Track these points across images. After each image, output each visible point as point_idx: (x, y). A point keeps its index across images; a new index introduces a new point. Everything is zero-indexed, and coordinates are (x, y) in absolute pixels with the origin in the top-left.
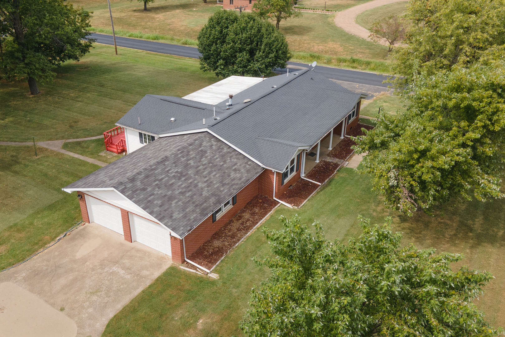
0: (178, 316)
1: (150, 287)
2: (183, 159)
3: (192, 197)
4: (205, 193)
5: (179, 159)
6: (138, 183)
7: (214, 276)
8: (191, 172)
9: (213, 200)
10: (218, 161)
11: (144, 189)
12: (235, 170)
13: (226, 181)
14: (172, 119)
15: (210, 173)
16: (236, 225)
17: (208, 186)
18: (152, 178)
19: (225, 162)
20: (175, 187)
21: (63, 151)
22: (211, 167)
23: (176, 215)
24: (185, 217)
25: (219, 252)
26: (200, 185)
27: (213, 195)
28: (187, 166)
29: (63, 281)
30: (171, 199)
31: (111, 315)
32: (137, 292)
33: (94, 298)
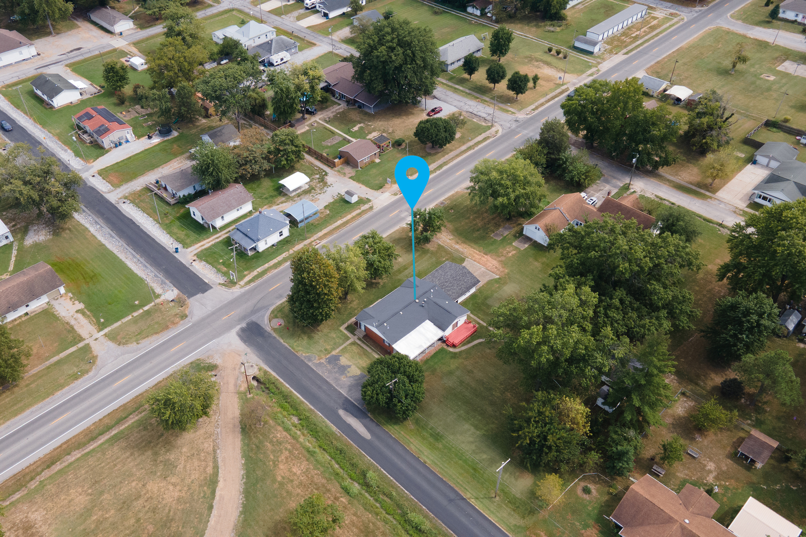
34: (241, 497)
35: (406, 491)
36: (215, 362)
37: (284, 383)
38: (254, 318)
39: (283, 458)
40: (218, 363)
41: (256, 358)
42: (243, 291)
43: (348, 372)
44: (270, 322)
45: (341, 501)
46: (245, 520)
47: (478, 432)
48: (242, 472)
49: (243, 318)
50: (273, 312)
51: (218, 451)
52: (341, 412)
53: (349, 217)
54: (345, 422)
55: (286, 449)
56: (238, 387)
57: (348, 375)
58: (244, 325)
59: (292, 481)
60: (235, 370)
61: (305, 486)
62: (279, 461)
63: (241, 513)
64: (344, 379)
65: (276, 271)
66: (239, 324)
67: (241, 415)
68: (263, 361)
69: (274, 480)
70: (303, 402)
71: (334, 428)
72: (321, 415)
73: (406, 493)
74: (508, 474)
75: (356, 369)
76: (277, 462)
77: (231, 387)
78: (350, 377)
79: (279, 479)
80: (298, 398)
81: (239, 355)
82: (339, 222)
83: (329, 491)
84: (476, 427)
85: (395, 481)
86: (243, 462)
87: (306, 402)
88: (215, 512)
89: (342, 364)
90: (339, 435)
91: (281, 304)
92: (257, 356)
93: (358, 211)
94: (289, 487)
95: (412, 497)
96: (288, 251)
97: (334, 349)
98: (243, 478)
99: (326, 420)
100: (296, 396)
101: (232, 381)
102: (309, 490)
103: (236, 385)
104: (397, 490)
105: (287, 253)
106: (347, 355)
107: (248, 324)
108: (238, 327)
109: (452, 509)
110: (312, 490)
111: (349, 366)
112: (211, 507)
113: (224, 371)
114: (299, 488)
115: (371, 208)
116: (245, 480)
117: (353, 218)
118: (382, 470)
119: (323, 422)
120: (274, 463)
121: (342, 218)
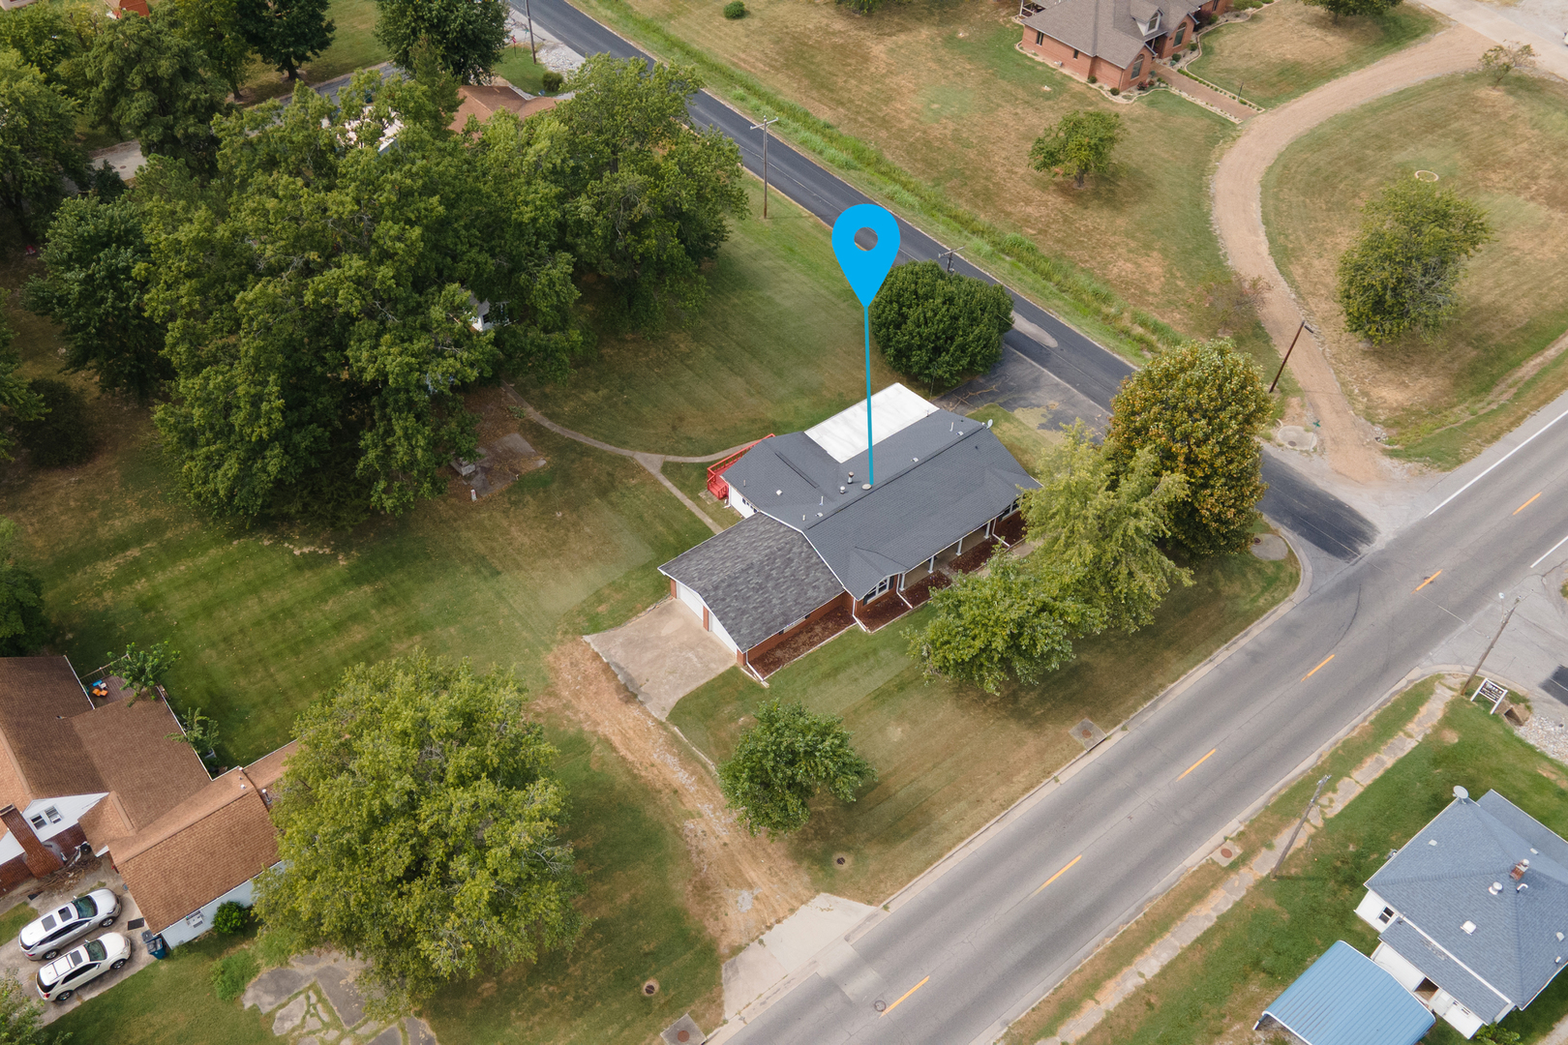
0: (727, 710)
1: (714, 680)
2: (767, 568)
3: (762, 613)
4: (776, 611)
5: (763, 567)
6: (720, 592)
7: (765, 685)
8: (770, 584)
9: (780, 619)
10: (801, 575)
11: (724, 600)
12: (814, 587)
13: (800, 601)
14: (779, 492)
15: (787, 588)
16: (804, 637)
17: (781, 604)
18: (733, 588)
19: (807, 575)
20: (751, 601)
21: (661, 478)
22: (792, 581)
23: (743, 631)
24: (750, 633)
25: (778, 662)
26: (774, 601)
27: (783, 614)
28: (768, 577)
29: (649, 655)
30: (744, 612)
31: (681, 696)
32: (703, 682)
33: (671, 678)
34: (1218, 232)
36: (1395, 461)
38: (1343, 569)
39: (1157, 282)
40: (1387, 460)
41: (1291, 464)
43: (1043, 415)
44: (1290, 552)
45: (1034, 229)
46: (1198, 205)
49: (1377, 569)
50: (1294, 580)
51: (1293, 296)
52: (1051, 342)
53: (1113, 997)
54: (1041, 326)
55: (1155, 295)
57: (1043, 410)
58: (1366, 550)
59: (1130, 252)
60: (1332, 440)
61: (1104, 246)
62: (1164, 277)
63: (1208, 213)
65: (1342, 733)
66: (1382, 552)
68: (1270, 457)
69: (1164, 251)
72: (1096, 344)
75: (1024, 421)
76: (1167, 276)
77: (1323, 403)
78: (1038, 406)
79: (1155, 255)
81: (1338, 473)
83: (1058, 241)
88: (1257, 216)
89: (1059, 435)
90: (1051, 310)
92: (1292, 469)
93: (1079, 1026)
94: (1132, 243)
99: (1083, 335)
101: (1327, 414)
102: (1094, 241)
103: (1315, 408)
106: (1050, 450)
107: (1353, 551)
108: (1378, 545)
110: (1089, 240)
111: (1042, 426)
112: (1266, 222)
113: (1361, 440)
114: (1114, 243)
119: (1087, 332)
120: (1172, 274)
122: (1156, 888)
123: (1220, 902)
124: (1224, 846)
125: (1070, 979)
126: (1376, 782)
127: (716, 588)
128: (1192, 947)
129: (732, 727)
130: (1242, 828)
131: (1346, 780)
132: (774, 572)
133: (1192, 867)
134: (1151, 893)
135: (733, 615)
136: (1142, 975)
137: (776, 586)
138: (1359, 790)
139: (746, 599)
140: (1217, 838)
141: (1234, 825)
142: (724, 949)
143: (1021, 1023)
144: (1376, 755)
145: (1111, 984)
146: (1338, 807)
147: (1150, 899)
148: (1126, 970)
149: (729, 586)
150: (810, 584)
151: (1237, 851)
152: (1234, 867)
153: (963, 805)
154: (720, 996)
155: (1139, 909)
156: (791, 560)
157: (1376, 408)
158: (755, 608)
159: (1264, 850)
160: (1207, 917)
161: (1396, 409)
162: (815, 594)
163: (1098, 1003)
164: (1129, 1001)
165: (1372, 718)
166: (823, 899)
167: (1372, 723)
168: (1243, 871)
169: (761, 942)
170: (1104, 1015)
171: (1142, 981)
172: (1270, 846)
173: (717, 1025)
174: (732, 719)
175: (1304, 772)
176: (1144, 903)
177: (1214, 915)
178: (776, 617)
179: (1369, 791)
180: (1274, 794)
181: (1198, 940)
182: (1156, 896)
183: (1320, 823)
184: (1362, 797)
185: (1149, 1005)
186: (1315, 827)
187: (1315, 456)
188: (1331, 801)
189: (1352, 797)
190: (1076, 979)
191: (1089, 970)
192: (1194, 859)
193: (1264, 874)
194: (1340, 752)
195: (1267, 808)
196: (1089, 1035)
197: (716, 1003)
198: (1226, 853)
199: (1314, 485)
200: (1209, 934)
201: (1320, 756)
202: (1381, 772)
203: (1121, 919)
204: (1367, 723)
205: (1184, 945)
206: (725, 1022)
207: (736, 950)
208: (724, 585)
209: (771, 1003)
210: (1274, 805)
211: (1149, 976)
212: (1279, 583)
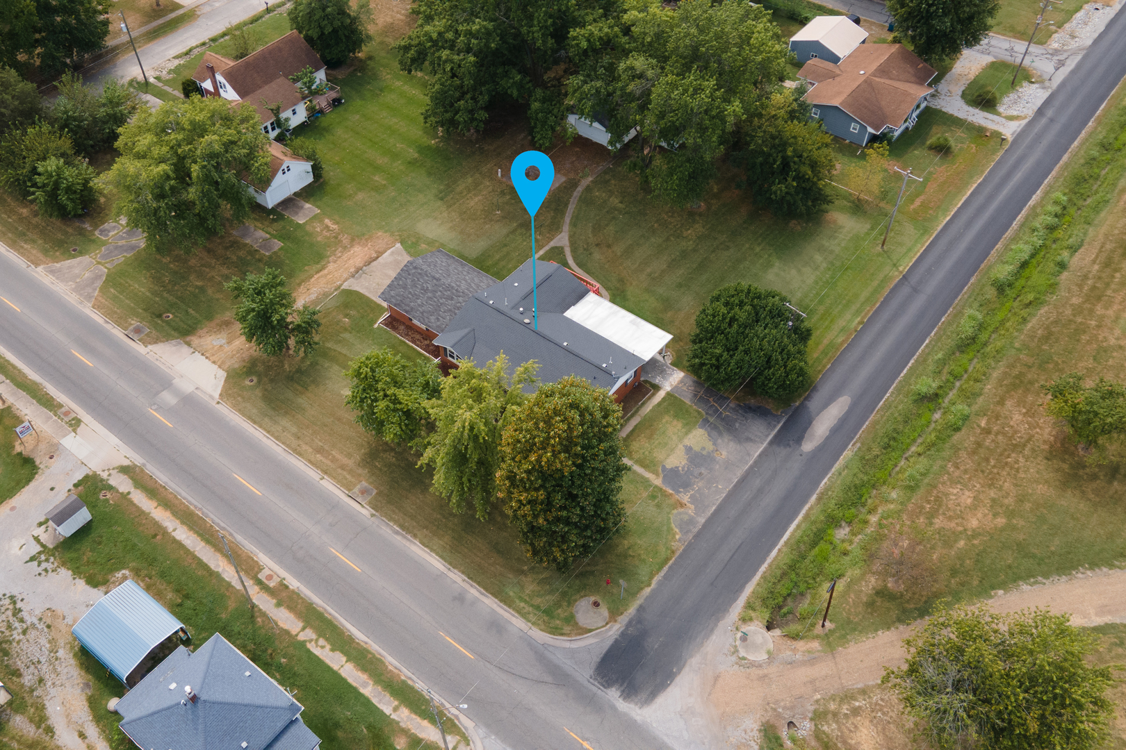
0: (353, 312)
1: (375, 302)
3: (408, 298)
6: (414, 271)
7: (375, 326)
9: (408, 308)
10: (444, 309)
12: (438, 319)
14: (516, 284)
17: (419, 305)
18: (419, 276)
19: (445, 312)
20: (414, 289)
21: (548, 248)
22: (437, 305)
24: (392, 296)
26: (419, 301)
27: (412, 308)
28: (434, 292)
31: (361, 291)
35: (927, 341)
36: (756, 734)
37: (769, 560)
38: (584, 674)
39: (953, 525)
40: (756, 726)
41: (714, 637)
42: (482, 731)
43: (704, 448)
44: (590, 631)
47: (777, 264)
48: (1025, 587)
49: (589, 701)
50: (555, 631)
52: (808, 446)
53: (160, 515)
54: (827, 438)
55: (930, 525)
56: (817, 655)
57: (712, 448)
58: (613, 695)
59: (993, 500)
60: (765, 676)
61: (991, 479)
62: (965, 530)
64: (724, 453)
65: (392, 662)
66: (613, 708)
67: (889, 628)
68: (718, 620)
69: (1011, 528)
70: (807, 516)
71: (848, 454)
72: (826, 480)
73: (930, 342)
74: (836, 234)
75: (691, 436)
76: (969, 533)
77: (823, 669)
78: (714, 444)
79: (1001, 521)
80: (798, 526)
81: (717, 678)
82: (182, 534)
83: (979, 444)
84: (768, 265)
85: (915, 357)
86: (1001, 592)
87: (804, 511)
89: (684, 462)
90: (858, 445)
91: (524, 615)
92: (707, 637)
93: (140, 499)
94: (1009, 501)
95: (933, 334)
96: (303, 644)
97: (646, 483)
98: (1036, 583)
99: (833, 470)
100: (795, 531)
101: (803, 673)
102: (995, 471)
103: (812, 661)
104: (929, 354)
105: (311, 647)
106: (659, 455)
107: (608, 684)
108: (623, 706)
109: (930, 288)
110: (994, 467)
111: (689, 449)
113: (777, 702)
114: (1001, 486)
115: (124, 470)
116: (1040, 578)
117: (167, 503)
118: (902, 375)
119: (840, 474)
120: (974, 537)
121: (159, 530)
122: (239, 538)
123: (228, 572)
124: (275, 577)
125: (172, 493)
126: (344, 681)
127: (415, 268)
128: (195, 557)
129: (341, 316)
130: (291, 587)
131: (344, 659)
132: (439, 293)
133: (257, 558)
134: (235, 535)
135: (401, 282)
136: (174, 530)
137: (429, 298)
138: (335, 667)
139: (414, 286)
140: (283, 573)
141: (294, 583)
142: (188, 339)
143: (142, 471)
144: (371, 683)
145: (168, 514)
146: (317, 652)
147: (231, 535)
148: (178, 522)
149: (420, 274)
150: (439, 315)
151: (272, 584)
152: (259, 582)
153: (294, 429)
154: (161, 341)
155: (224, 529)
156: (452, 299)
157: (837, 722)
158: (410, 293)
159: (275, 601)
160: (218, 566)
161: (845, 742)
162: (433, 321)
163: (156, 508)
164: (156, 524)
165: (410, 682)
166: (222, 375)
167: (404, 682)
168: (256, 588)
169: (194, 352)
170: (147, 511)
171: (170, 530)
172: (279, 605)
173: (143, 343)
174: (346, 316)
175: (349, 631)
176: (228, 531)
177: (220, 570)
178: (408, 305)
179: (335, 674)
180: (325, 610)
181: (199, 559)
182: (234, 537)
183: (301, 637)
184: (329, 669)
185: (155, 536)
186: (297, 635)
187: (734, 658)
188: (322, 647)
189: (328, 661)
190: (171, 496)
191: (177, 502)
192: (263, 558)
193: (254, 601)
194: (370, 656)
195: (311, 604)
196: (135, 505)
197: (156, 341)
198: (270, 577)
199: (691, 656)
200: (205, 567)
201: (366, 643)
202: (354, 684)
203: (215, 518)
204: (403, 678)
205: (196, 553)
206: (146, 346)
207: (189, 344)
208: (420, 271)
209: (157, 363)
210: (314, 608)
211: (173, 534)
212: (546, 618)
